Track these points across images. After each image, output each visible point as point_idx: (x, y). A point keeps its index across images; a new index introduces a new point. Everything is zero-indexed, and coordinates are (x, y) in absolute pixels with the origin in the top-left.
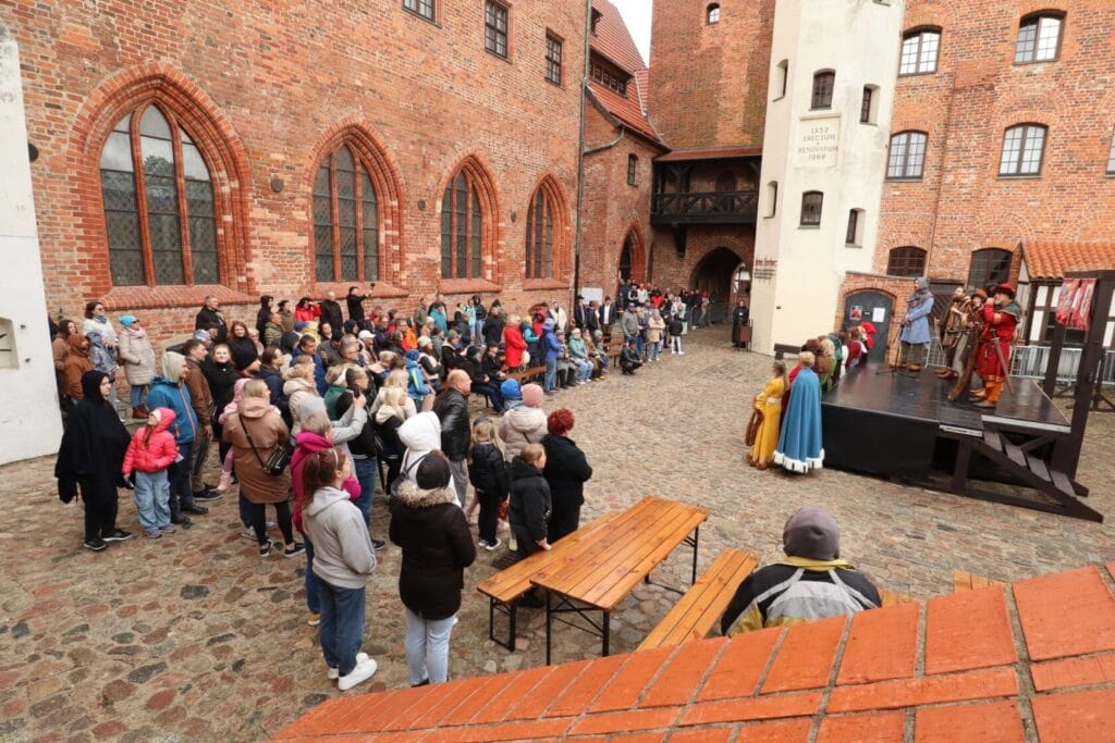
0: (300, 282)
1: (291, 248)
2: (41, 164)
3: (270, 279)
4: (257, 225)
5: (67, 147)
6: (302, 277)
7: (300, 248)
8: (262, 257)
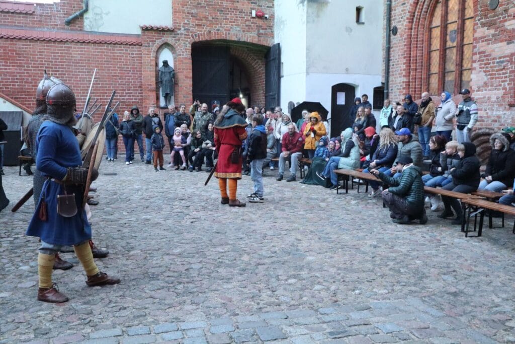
0: (504, 88)
1: (500, 58)
2: (398, 35)
3: (483, 86)
4: (479, 42)
5: (406, 23)
6: (506, 83)
7: (507, 56)
8: (478, 69)
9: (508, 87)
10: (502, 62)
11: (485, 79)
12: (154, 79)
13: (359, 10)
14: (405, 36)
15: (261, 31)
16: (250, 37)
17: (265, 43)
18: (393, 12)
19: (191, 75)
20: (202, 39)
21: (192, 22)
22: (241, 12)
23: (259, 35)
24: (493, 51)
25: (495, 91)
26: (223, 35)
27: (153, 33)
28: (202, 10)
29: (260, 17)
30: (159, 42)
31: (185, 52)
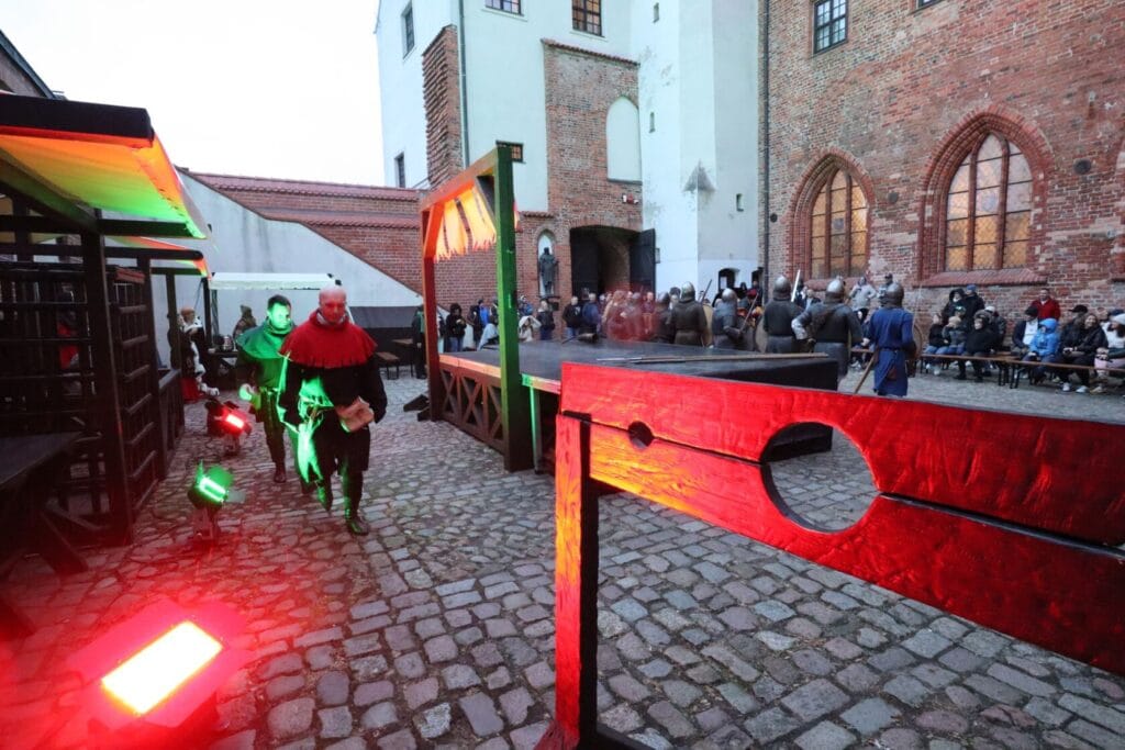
1: (901, 246)
2: (778, 222)
4: (876, 231)
5: (788, 211)
6: (909, 268)
7: (910, 244)
8: (877, 255)
9: (911, 272)
10: (903, 249)
11: (886, 264)
12: (536, 268)
13: (738, 197)
14: (788, 223)
15: (632, 216)
16: (621, 223)
17: (634, 229)
18: (771, 200)
19: (570, 262)
20: (579, 225)
21: (570, 208)
22: (614, 197)
23: (629, 220)
24: (893, 239)
26: (597, 221)
27: (534, 220)
28: (577, 195)
29: (630, 202)
30: (540, 229)
31: (564, 238)
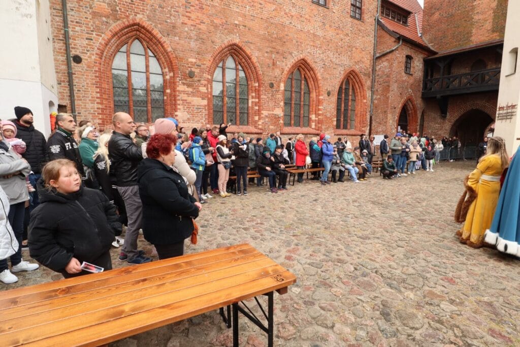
1: (198, 106)
2: (84, 64)
3: (186, 120)
4: (181, 93)
6: (203, 120)
7: (203, 106)
8: (182, 110)
10: (200, 108)
11: (189, 116)
14: (95, 69)
18: (71, 40)
24: (193, 101)
25: (196, 124)
